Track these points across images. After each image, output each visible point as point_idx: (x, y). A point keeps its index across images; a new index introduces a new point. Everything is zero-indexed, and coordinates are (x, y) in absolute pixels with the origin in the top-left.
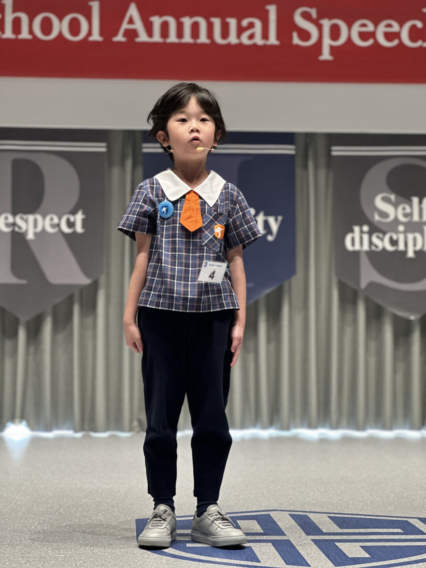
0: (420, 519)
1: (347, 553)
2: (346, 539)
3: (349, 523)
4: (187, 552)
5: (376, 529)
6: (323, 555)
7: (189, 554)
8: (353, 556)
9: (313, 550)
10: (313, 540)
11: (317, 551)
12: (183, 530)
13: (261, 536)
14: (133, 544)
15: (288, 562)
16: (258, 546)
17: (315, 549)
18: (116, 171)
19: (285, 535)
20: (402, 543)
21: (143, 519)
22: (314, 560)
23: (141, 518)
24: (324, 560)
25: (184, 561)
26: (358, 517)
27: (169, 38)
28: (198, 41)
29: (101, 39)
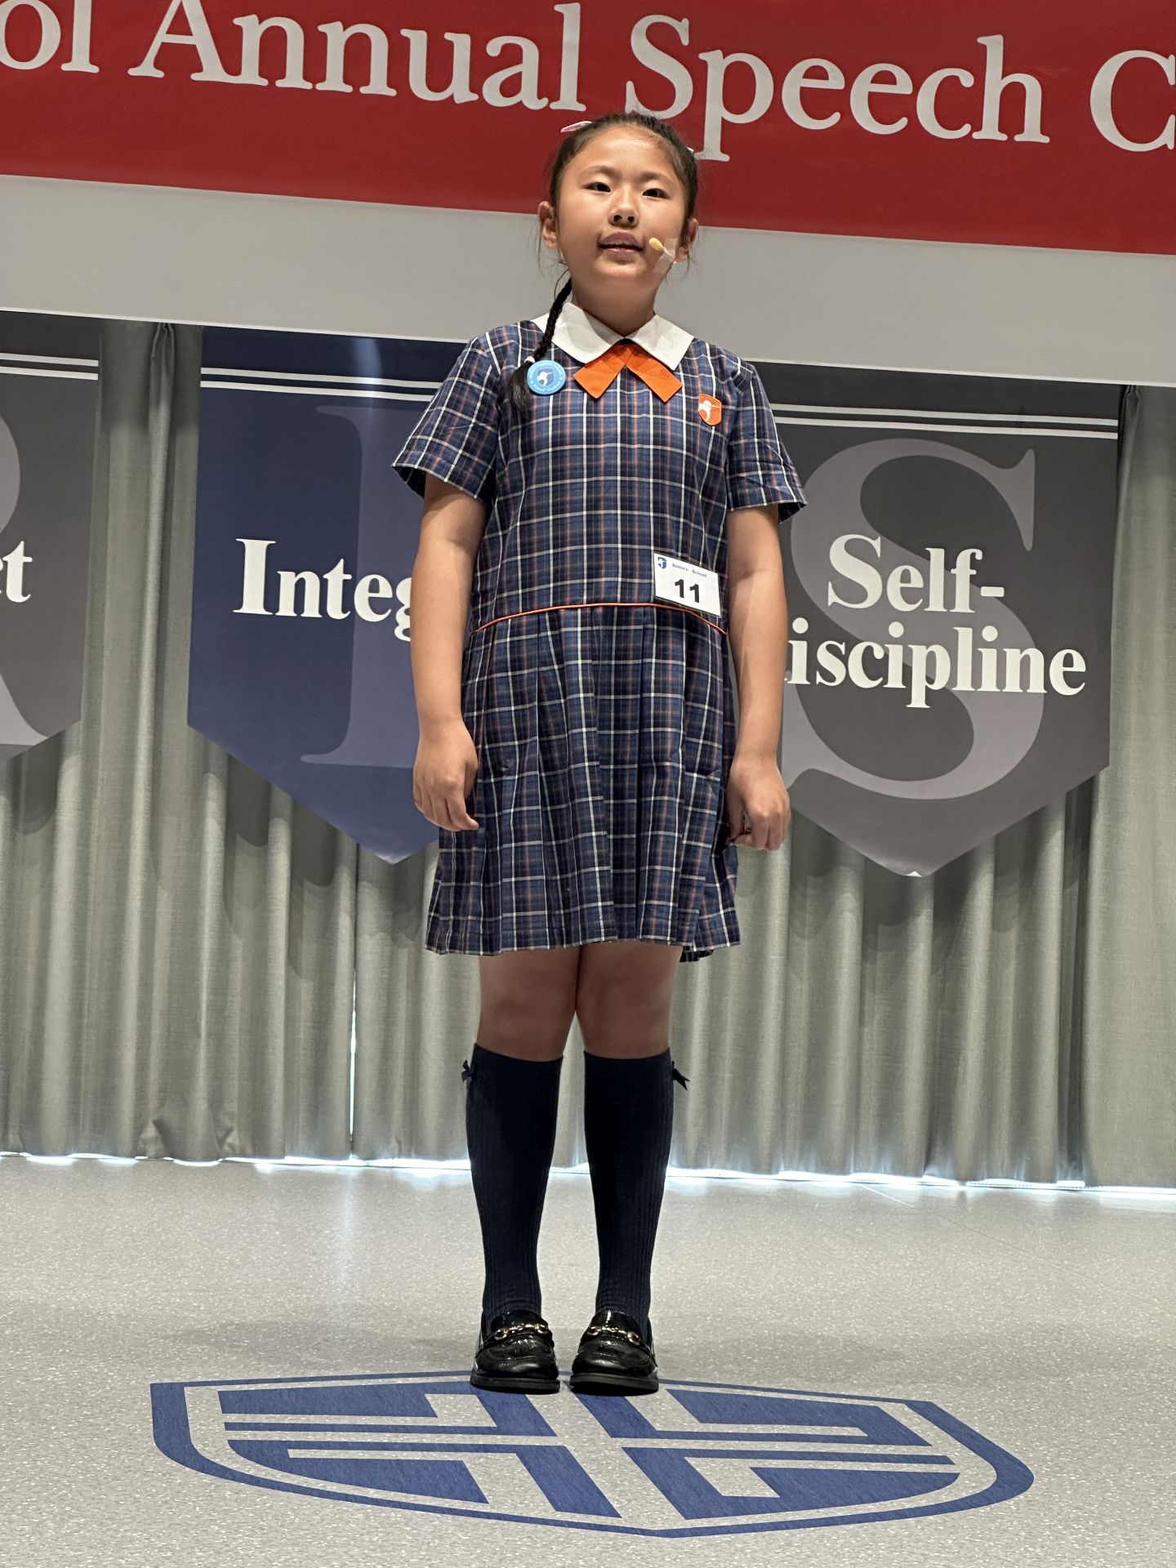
0: (911, 1404)
1: (718, 1484)
2: (716, 1448)
3: (725, 1409)
4: (291, 1472)
5: (796, 1427)
6: (654, 1488)
7: (294, 1476)
8: (732, 1492)
9: (626, 1474)
10: (628, 1450)
11: (638, 1477)
12: (278, 1416)
13: (490, 1436)
14: (144, 1448)
15: (559, 1504)
16: (481, 1460)
17: (632, 1471)
18: (123, 438)
19: (553, 1434)
20: (862, 1463)
21: (171, 1385)
22: (629, 1501)
23: (166, 1381)
24: (656, 1500)
25: (281, 1492)
26: (748, 1393)
27: (283, 76)
28: (363, 90)
29: (95, 69)
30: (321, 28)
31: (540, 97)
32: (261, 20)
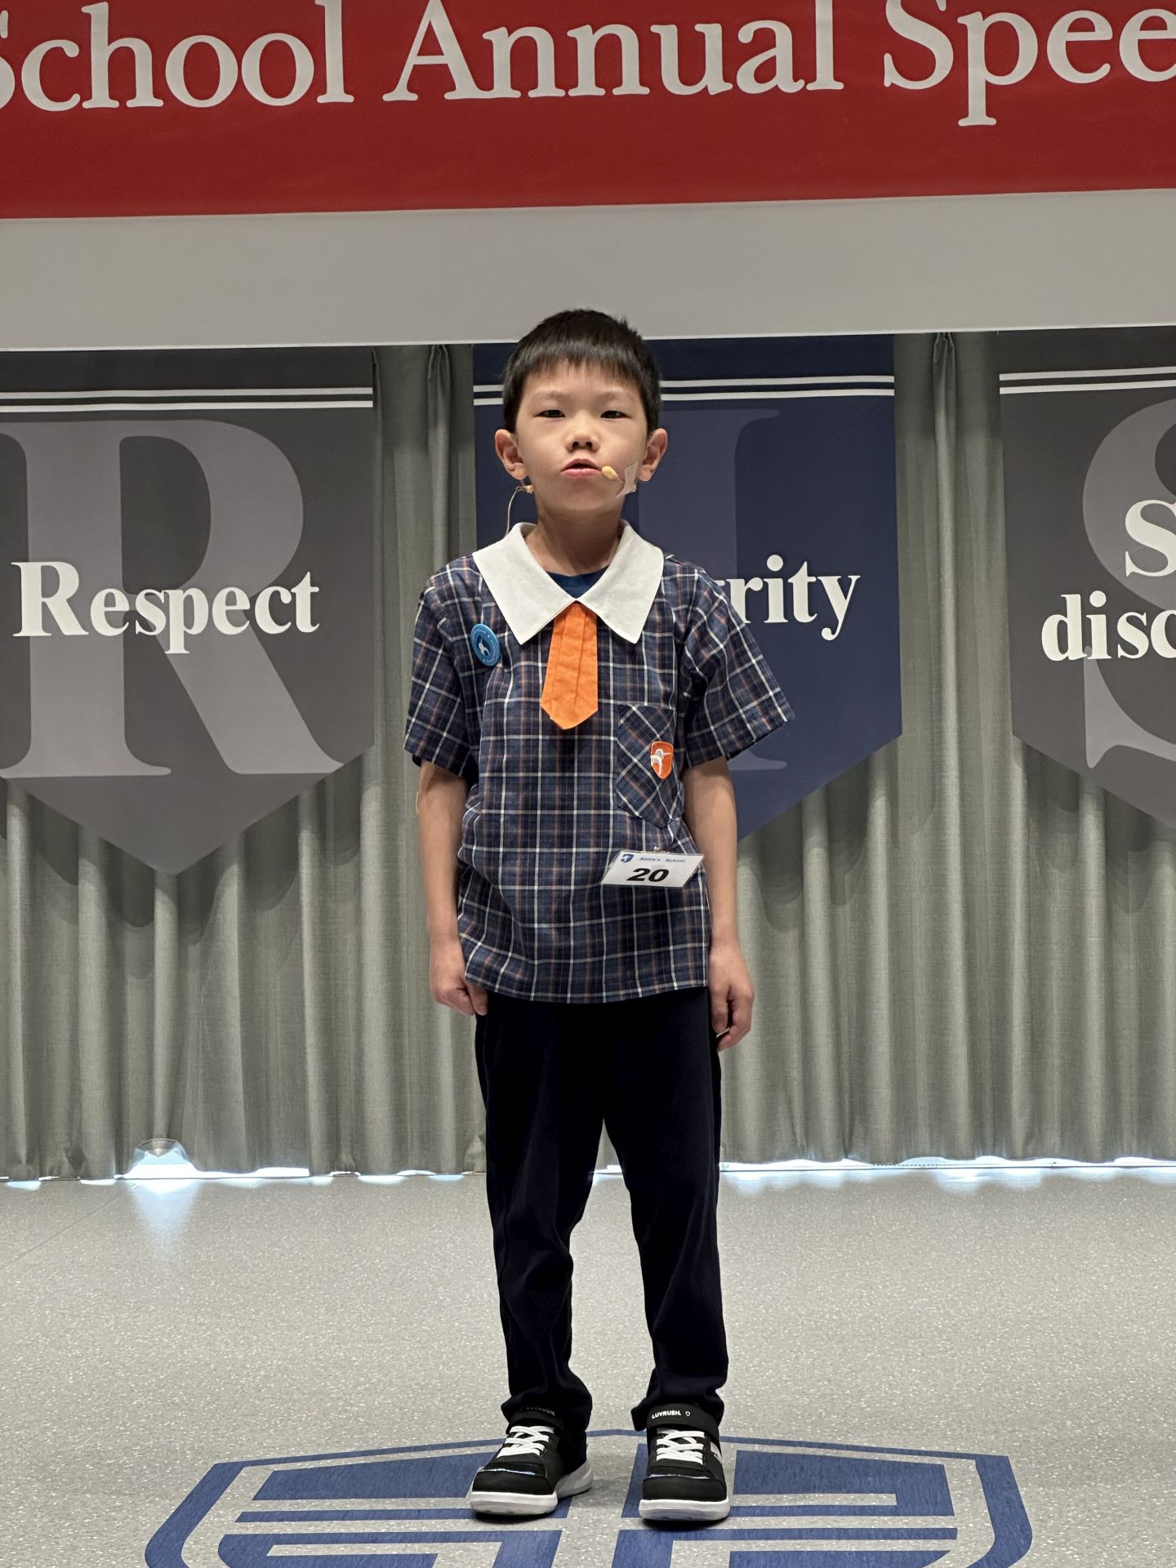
0: (982, 1460)
9: (593, 1565)
10: (623, 1534)
14: (133, 1549)
16: (459, 1552)
17: (602, 1562)
18: (406, 461)
20: (856, 1542)
21: (234, 1464)
23: (233, 1459)
27: (535, 86)
28: (616, 91)
29: (350, 99)
30: (571, 33)
31: (796, 79)
32: (510, 33)
